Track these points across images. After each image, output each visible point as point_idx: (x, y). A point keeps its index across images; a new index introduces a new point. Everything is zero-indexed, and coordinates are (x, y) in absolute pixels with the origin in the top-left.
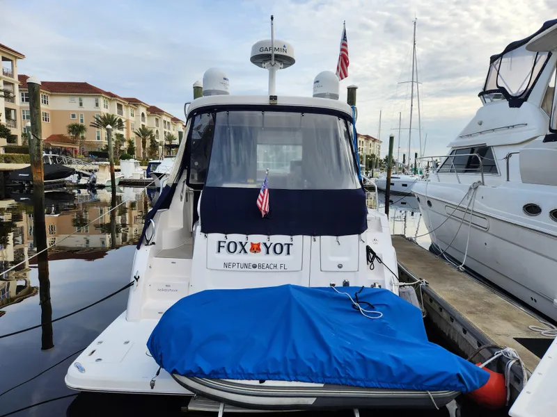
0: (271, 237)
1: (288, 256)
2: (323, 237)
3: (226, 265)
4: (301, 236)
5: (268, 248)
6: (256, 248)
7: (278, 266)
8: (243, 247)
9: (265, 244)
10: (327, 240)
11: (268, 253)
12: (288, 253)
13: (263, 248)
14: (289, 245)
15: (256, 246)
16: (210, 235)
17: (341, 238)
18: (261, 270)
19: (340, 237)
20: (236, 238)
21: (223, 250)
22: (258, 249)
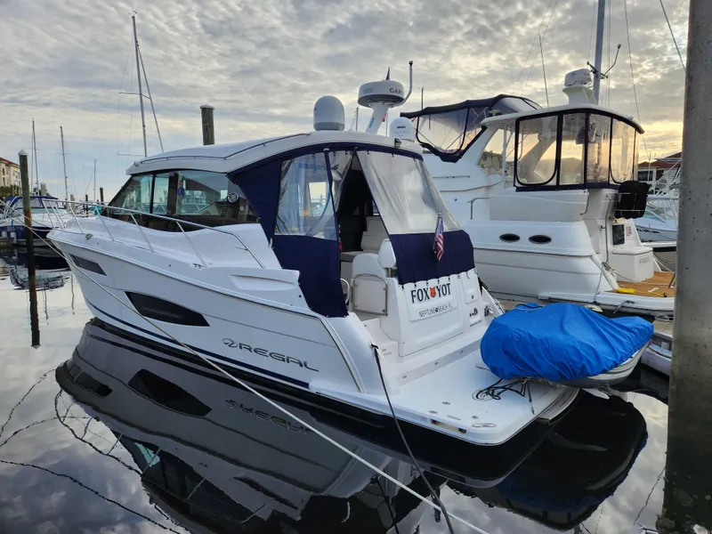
0: (440, 279)
2: (462, 274)
3: (421, 314)
4: (453, 275)
5: (440, 292)
6: (433, 293)
7: (448, 306)
8: (426, 293)
9: (437, 287)
10: (464, 276)
11: (440, 295)
12: (450, 293)
13: (437, 292)
14: (448, 284)
15: (433, 291)
16: (405, 286)
18: (440, 312)
19: (468, 273)
20: (421, 284)
21: (415, 299)
22: (435, 293)
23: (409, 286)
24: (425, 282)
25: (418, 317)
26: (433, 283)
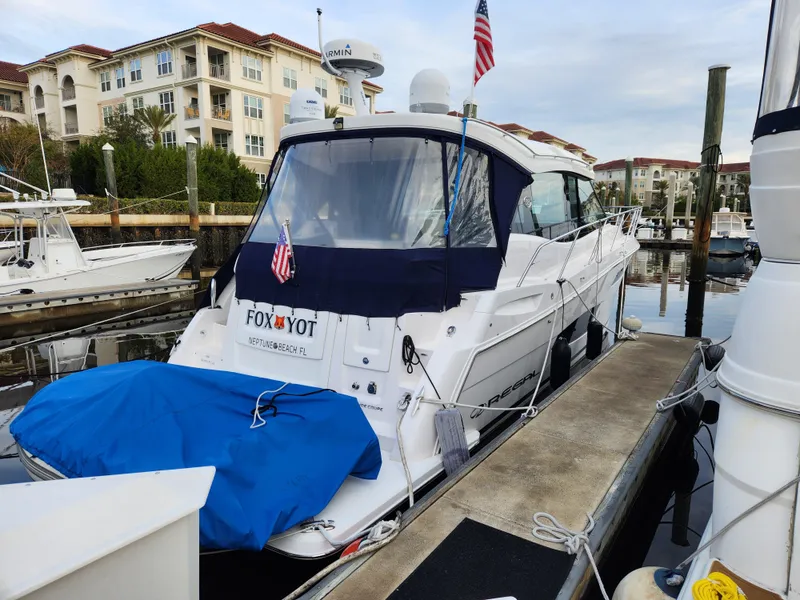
0: (297, 310)
1: (310, 339)
2: (351, 316)
3: (252, 340)
4: (327, 313)
5: (291, 325)
6: (280, 324)
7: (298, 350)
8: (269, 319)
9: (289, 318)
10: (355, 321)
11: (291, 331)
12: (311, 335)
13: (286, 322)
14: (312, 323)
15: (280, 321)
16: (242, 301)
17: (374, 321)
18: (281, 352)
19: (372, 319)
20: (264, 307)
21: (252, 321)
22: (282, 325)
23: (248, 304)
24: (271, 306)
25: (247, 343)
26: (283, 311)
